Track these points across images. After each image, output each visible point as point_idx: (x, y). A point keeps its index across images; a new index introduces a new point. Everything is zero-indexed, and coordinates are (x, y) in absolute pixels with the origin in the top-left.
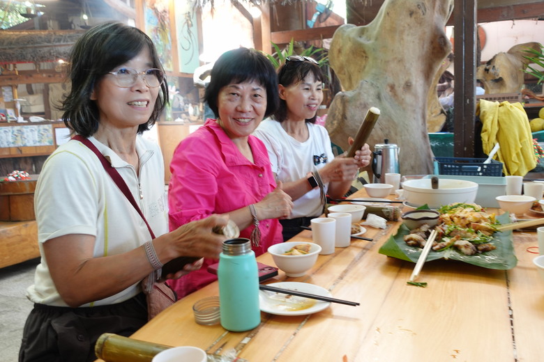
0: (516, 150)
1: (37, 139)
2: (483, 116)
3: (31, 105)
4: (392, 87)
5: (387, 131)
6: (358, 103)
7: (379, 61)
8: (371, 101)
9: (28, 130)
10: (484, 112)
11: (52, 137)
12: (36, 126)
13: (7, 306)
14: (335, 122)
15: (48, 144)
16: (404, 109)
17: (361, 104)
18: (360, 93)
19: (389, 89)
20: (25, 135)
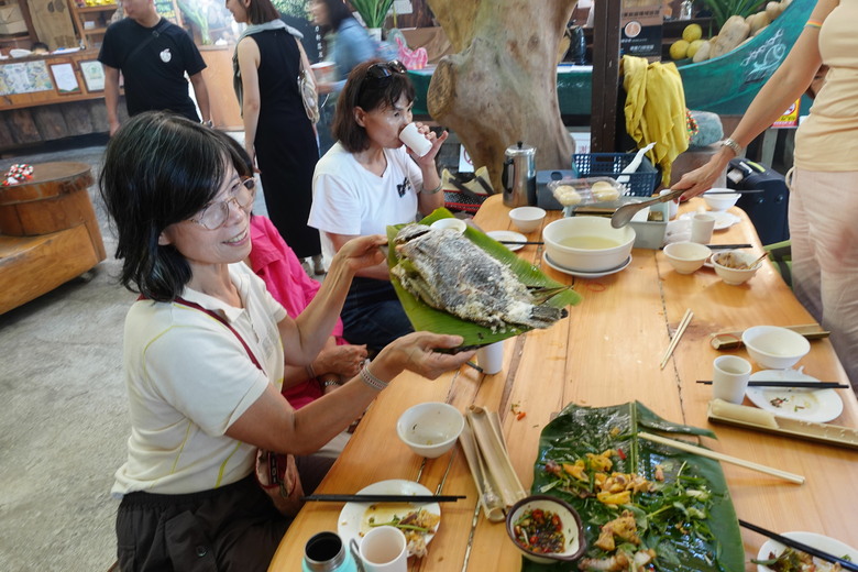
0: (667, 128)
1: (29, 83)
2: (628, 82)
3: (5, 23)
4: (514, 45)
5: (508, 108)
6: (471, 73)
7: (496, 8)
8: (487, 69)
9: (13, 70)
10: (629, 77)
11: (49, 79)
12: (22, 65)
13: (53, 359)
14: (442, 99)
15: (46, 89)
16: (529, 75)
17: (474, 75)
18: (472, 60)
19: (509, 48)
20: (10, 78)
